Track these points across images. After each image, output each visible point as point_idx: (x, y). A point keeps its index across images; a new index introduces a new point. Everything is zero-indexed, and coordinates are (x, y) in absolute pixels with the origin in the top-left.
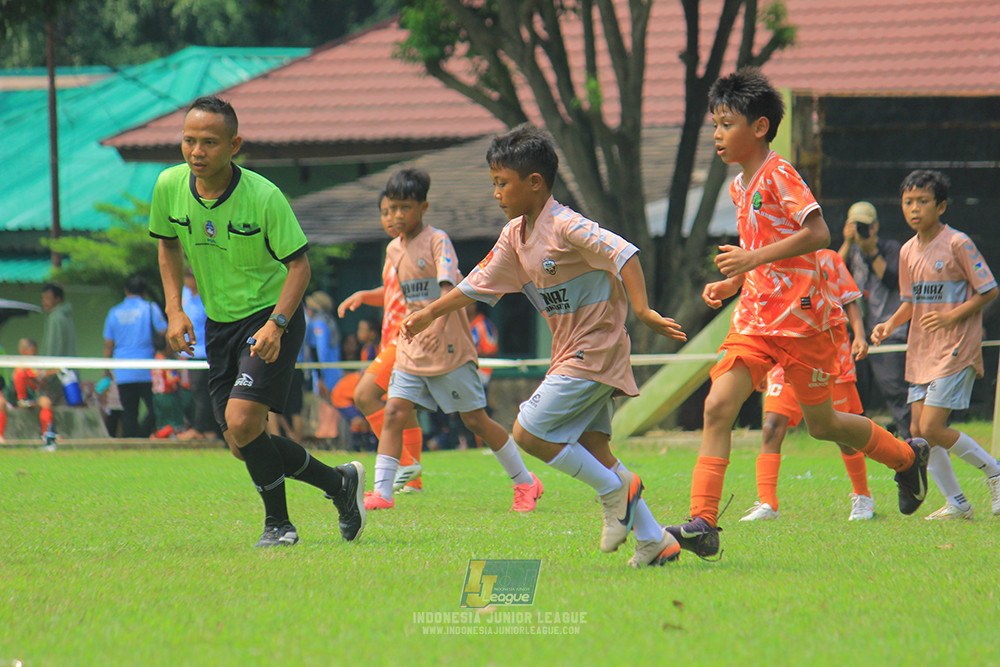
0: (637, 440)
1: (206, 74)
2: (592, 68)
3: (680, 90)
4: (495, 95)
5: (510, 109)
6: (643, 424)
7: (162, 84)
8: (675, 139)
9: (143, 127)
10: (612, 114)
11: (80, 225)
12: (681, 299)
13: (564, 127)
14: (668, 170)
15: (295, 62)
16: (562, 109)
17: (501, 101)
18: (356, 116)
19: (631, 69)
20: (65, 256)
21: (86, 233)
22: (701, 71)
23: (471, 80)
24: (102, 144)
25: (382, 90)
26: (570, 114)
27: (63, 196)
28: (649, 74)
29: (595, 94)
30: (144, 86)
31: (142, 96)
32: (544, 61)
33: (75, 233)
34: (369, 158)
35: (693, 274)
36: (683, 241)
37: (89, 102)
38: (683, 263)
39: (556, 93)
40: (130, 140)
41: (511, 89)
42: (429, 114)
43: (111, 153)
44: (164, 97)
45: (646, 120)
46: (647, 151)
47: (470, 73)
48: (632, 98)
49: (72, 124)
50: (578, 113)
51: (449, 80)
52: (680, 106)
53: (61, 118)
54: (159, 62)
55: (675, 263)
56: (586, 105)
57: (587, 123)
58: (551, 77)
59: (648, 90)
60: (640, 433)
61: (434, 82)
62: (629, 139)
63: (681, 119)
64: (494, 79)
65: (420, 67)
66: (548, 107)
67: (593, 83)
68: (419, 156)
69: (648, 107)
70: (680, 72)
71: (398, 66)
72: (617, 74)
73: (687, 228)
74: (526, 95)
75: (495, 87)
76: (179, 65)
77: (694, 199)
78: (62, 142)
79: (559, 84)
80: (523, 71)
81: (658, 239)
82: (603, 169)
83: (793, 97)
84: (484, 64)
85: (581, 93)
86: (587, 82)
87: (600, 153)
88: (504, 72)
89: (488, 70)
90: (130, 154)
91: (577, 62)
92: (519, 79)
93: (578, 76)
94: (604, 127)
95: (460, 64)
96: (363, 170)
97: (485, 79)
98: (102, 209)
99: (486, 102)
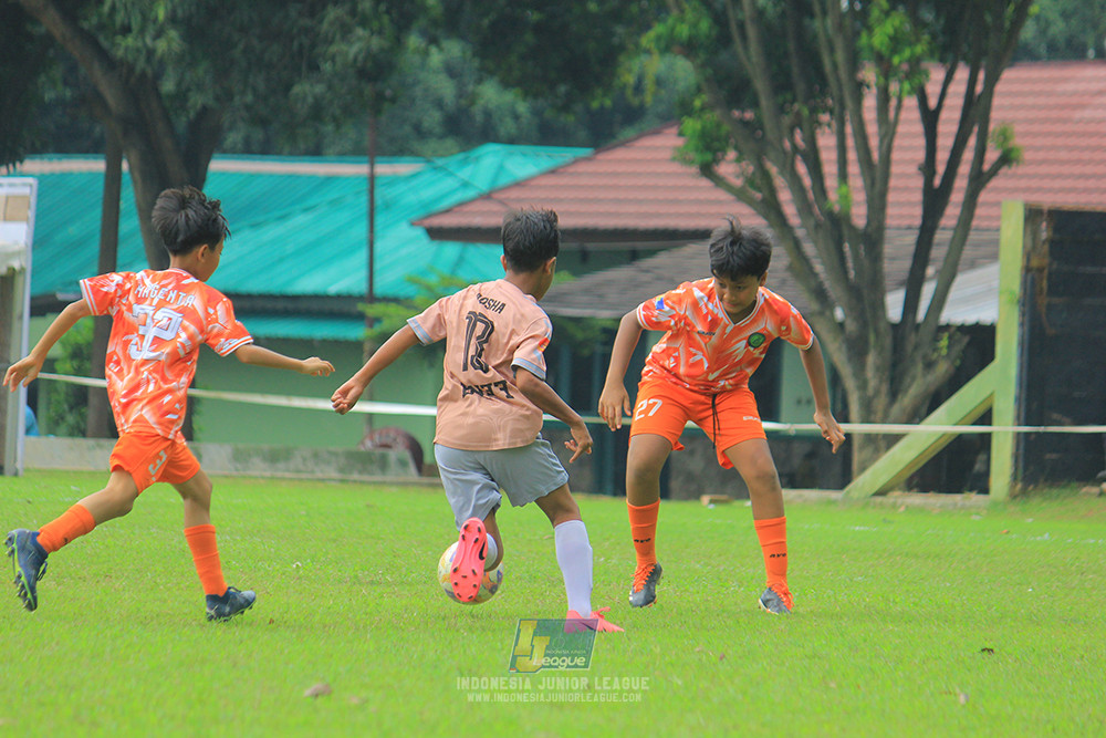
0: (879, 499)
1: (501, 168)
2: (843, 176)
3: (918, 197)
4: (758, 196)
5: (771, 208)
6: (885, 485)
7: (465, 173)
8: (911, 239)
9: (448, 211)
10: (859, 216)
11: (391, 292)
12: (914, 379)
13: (818, 226)
14: (907, 264)
15: (576, 161)
16: (816, 210)
17: (764, 201)
18: (632, 209)
19: (878, 179)
20: (377, 320)
21: (395, 300)
22: (937, 182)
23: (738, 182)
24: (413, 224)
25: (655, 188)
26: (822, 214)
27: (377, 266)
28: (893, 182)
29: (845, 198)
30: (451, 174)
31: (448, 183)
32: (802, 168)
33: (387, 300)
34: (640, 245)
35: (924, 357)
36: (917, 327)
37: (401, 188)
38: (916, 347)
39: (811, 195)
40: (437, 222)
41: (772, 191)
42: (694, 209)
43: (419, 233)
44: (465, 185)
45: (889, 222)
46: (888, 249)
47: (738, 176)
48: (877, 203)
49: (387, 206)
50: (830, 215)
51: (719, 181)
52: (918, 211)
53: (378, 201)
54: (461, 156)
55: (909, 348)
56: (836, 208)
57: (836, 224)
58: (807, 182)
59: (891, 197)
60: (882, 493)
61: (705, 182)
62: (872, 239)
63: (918, 222)
64: (758, 181)
65: (694, 169)
66: (805, 208)
67: (844, 189)
68: (684, 245)
69: (890, 211)
70: (919, 182)
71: (676, 168)
72: (865, 181)
73: (921, 315)
74: (785, 196)
75: (759, 190)
76: (477, 159)
77: (928, 291)
78: (379, 220)
79: (813, 188)
80: (783, 176)
81: (894, 327)
82: (850, 264)
83: (1025, 209)
84: (751, 169)
85: (833, 196)
86: (840, 186)
87: (847, 247)
88: (766, 176)
89: (754, 173)
90: (437, 234)
91: (830, 169)
92: (780, 182)
93: (831, 182)
94: (852, 228)
95: (728, 168)
96: (634, 256)
97: (750, 181)
98: (412, 281)
99: (750, 202)
